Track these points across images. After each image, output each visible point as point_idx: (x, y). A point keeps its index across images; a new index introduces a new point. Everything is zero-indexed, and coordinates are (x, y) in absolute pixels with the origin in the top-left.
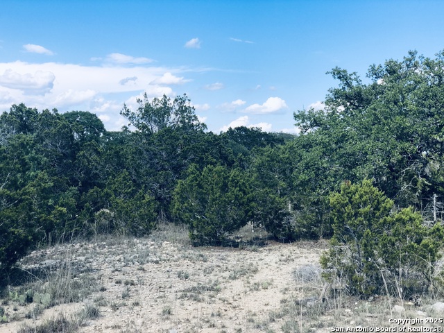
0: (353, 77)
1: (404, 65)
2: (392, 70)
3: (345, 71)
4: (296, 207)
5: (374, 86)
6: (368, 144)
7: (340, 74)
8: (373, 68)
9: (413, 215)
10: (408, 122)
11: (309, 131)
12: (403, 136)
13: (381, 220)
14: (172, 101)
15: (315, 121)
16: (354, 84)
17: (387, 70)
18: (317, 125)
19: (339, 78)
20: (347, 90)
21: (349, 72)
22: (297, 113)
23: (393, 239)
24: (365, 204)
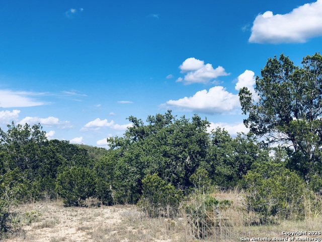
0: (139, 121)
1: (165, 117)
2: (159, 119)
3: (136, 118)
4: (114, 188)
5: (150, 127)
6: (150, 158)
7: (133, 120)
8: (150, 117)
9: (172, 187)
10: (168, 148)
11: (115, 148)
12: (166, 154)
13: (160, 188)
14: (31, 127)
15: (119, 143)
16: (140, 125)
17: (157, 119)
18: (120, 145)
19: (133, 121)
20: (137, 128)
21: (138, 119)
22: (109, 139)
23: (165, 195)
24: (155, 182)
